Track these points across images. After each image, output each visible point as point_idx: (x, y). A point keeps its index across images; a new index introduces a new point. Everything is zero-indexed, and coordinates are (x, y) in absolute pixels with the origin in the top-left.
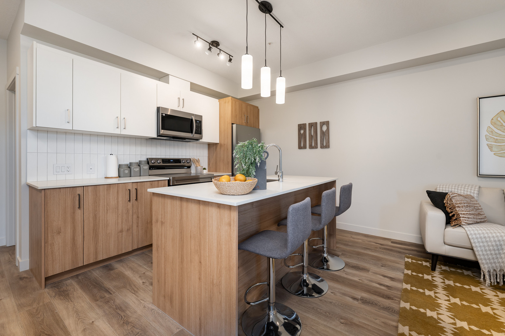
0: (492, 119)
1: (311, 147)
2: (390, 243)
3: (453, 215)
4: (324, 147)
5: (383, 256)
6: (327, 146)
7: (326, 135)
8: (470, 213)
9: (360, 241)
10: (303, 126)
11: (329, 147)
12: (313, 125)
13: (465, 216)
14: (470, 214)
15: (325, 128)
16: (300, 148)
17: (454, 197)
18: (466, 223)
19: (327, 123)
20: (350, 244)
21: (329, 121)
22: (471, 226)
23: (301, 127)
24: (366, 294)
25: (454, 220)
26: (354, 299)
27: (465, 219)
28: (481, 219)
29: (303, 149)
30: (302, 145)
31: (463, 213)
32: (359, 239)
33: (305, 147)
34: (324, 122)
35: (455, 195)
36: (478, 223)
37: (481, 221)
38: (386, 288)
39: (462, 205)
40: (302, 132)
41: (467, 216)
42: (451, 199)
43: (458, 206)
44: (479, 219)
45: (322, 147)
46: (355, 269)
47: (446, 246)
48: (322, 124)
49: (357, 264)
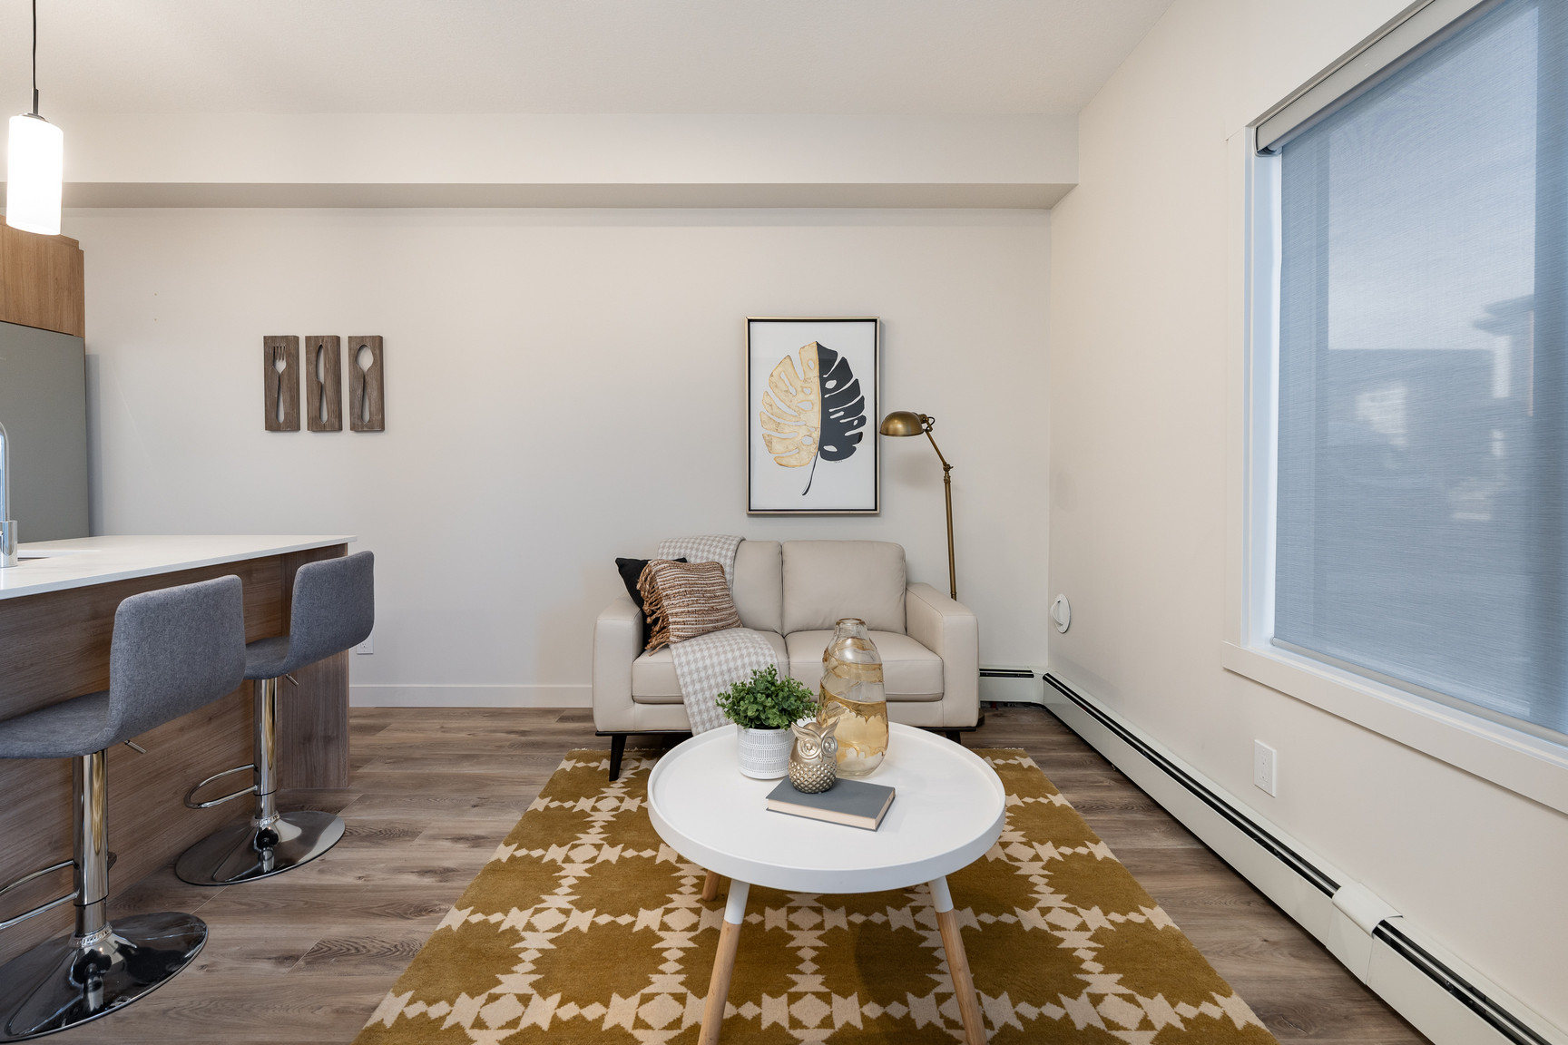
0: (772, 375)
1: (317, 425)
2: (553, 724)
3: (656, 621)
4: (363, 428)
5: (499, 771)
6: (378, 425)
7: (371, 386)
8: (690, 609)
9: (463, 735)
10: (283, 345)
11: (382, 428)
12: (323, 347)
13: (678, 620)
14: (688, 612)
15: (366, 360)
16: (272, 425)
17: (659, 571)
18: (678, 636)
19: (377, 344)
20: (417, 754)
21: (381, 338)
22: (693, 641)
23: (277, 348)
24: (344, 923)
25: (658, 632)
26: (288, 958)
27: (678, 626)
28: (717, 621)
29: (286, 431)
30: (282, 418)
31: (675, 611)
32: (460, 730)
33: (293, 426)
34: (362, 338)
35: (663, 566)
36: (709, 632)
37: (715, 627)
38: (433, 879)
39: (674, 591)
40: (281, 366)
41: (681, 620)
42: (653, 579)
43: (667, 595)
44: (712, 621)
45: (358, 426)
46: (368, 844)
47: (637, 705)
48: (359, 344)
49: (392, 822)
